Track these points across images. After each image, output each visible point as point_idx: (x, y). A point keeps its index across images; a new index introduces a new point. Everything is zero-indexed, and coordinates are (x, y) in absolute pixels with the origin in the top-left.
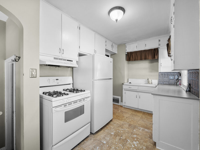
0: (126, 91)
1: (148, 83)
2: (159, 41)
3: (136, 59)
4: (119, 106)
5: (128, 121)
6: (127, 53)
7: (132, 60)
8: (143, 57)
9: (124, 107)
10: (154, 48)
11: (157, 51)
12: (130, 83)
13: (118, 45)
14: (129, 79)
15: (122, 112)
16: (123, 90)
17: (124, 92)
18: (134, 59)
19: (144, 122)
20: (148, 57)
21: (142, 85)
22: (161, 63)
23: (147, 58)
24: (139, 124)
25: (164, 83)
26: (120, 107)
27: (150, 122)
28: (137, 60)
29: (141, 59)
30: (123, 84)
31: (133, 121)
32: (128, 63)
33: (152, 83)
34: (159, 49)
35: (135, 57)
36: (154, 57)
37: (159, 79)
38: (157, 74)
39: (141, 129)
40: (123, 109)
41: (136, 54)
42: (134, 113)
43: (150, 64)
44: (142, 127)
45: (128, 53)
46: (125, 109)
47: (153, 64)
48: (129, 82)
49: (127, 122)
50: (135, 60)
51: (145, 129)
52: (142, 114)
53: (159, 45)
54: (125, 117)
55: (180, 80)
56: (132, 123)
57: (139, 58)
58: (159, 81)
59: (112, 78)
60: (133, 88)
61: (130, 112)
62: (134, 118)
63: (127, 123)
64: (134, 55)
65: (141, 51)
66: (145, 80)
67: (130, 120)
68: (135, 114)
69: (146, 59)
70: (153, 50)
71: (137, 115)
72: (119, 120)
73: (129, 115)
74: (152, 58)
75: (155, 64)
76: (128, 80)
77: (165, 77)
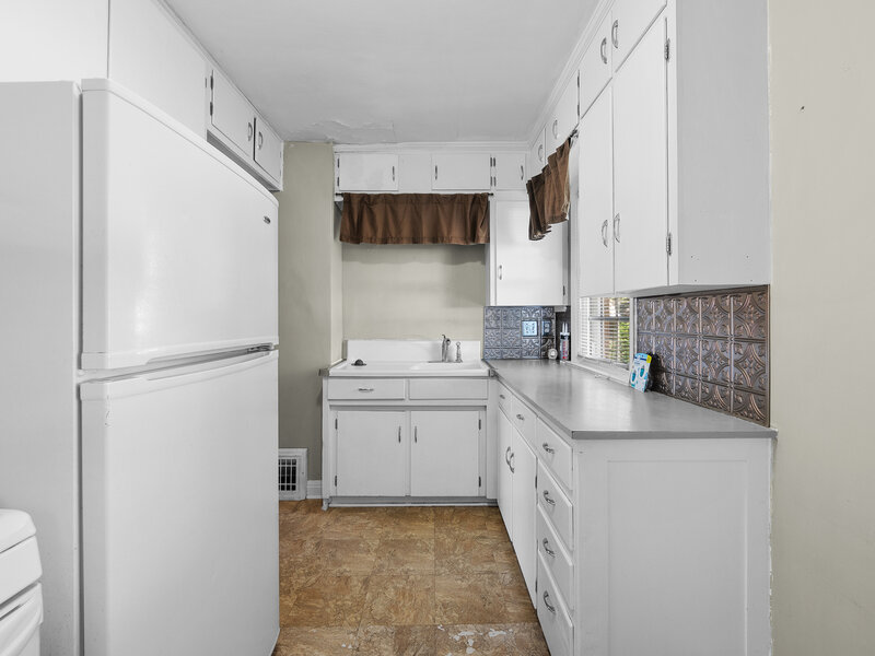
0: (342, 414)
1: (445, 356)
2: (493, 162)
3: (393, 235)
4: (295, 510)
5: (379, 609)
6: (340, 199)
7: (372, 241)
8: (425, 231)
9: (330, 509)
10: (473, 193)
11: (484, 208)
12: (358, 363)
13: (288, 144)
14: (351, 344)
15: (329, 544)
16: (326, 405)
17: (329, 416)
18: (380, 234)
19: (463, 575)
20: (449, 232)
21: (416, 369)
22: (498, 266)
23: (445, 233)
24: (444, 605)
25: (504, 356)
26: (309, 511)
27: (487, 567)
28: (398, 241)
29: (416, 240)
30: (323, 373)
31: (411, 596)
32: (344, 258)
33: (459, 360)
34: (490, 198)
35: (386, 225)
36: (474, 237)
37: (485, 339)
38: (477, 313)
39: (471, 642)
40: (327, 525)
41: (389, 209)
42: (393, 532)
43: (450, 267)
44: (466, 622)
45: (348, 197)
46: (337, 520)
47: (462, 266)
48: (352, 359)
49: (379, 622)
50: (385, 241)
51: (487, 627)
52: (431, 525)
53: (493, 181)
54: (356, 584)
55: (566, 341)
56: (407, 618)
57: (406, 231)
58: (485, 348)
59: (274, 340)
60: (381, 390)
61: (373, 533)
62: (407, 567)
63: (379, 629)
64: (378, 210)
65: (417, 196)
66: (427, 344)
67: (391, 593)
68: (402, 536)
69: (436, 239)
70: (470, 201)
71: (411, 541)
72: (328, 626)
73: (372, 557)
74: (465, 239)
75: (471, 267)
76: (345, 346)
77: (506, 328)
